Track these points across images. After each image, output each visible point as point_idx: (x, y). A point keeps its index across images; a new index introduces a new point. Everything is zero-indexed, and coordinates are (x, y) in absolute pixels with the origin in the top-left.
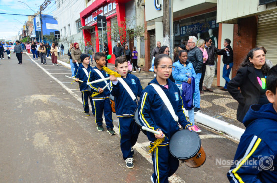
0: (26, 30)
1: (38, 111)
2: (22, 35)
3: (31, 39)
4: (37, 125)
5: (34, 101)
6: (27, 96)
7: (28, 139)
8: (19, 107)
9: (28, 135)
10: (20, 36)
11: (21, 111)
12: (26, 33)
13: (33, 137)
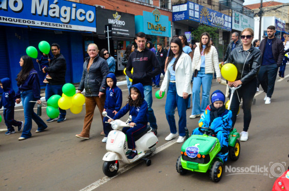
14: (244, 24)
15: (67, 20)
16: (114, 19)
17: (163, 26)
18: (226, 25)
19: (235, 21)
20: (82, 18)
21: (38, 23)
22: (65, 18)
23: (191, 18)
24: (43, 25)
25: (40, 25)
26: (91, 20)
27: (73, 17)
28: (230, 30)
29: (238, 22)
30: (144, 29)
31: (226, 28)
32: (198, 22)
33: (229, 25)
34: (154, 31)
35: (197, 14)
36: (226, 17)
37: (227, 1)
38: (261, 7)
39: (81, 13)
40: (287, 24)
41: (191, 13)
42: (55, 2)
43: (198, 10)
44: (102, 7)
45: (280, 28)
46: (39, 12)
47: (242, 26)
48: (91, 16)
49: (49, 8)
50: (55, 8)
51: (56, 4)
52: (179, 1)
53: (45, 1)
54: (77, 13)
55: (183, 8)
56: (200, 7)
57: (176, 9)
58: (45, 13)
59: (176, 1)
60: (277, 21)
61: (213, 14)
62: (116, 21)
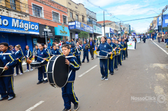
0: (152, 26)
1: (157, 73)
2: (149, 29)
3: (155, 31)
4: (156, 81)
5: (155, 67)
6: (151, 64)
7: (151, 88)
8: (147, 70)
9: (151, 86)
10: (148, 30)
11: (148, 72)
12: (152, 28)
13: (154, 87)
14: (98, 30)
15: (27, 29)
16: (46, 28)
17: (66, 31)
18: (91, 31)
19: (94, 29)
20: (33, 29)
21: (15, 31)
22: (26, 28)
23: (77, 29)
24: (17, 32)
25: (16, 32)
26: (37, 29)
28: (92, 33)
29: (96, 30)
30: (58, 33)
31: (91, 32)
32: (80, 30)
33: (92, 31)
35: (79, 26)
36: (91, 27)
37: (90, 20)
38: (104, 23)
39: (33, 26)
40: (115, 30)
41: (77, 26)
42: (22, 21)
43: (79, 24)
44: (40, 23)
45: (112, 32)
46: (15, 26)
47: (98, 31)
48: (37, 27)
49: (19, 24)
50: (22, 24)
51: (22, 22)
52: (71, 21)
53: (17, 21)
54: (31, 26)
55: (73, 24)
56: (80, 23)
57: (70, 24)
58: (18, 26)
59: (70, 21)
60: (110, 29)
61: (86, 26)
62: (47, 29)
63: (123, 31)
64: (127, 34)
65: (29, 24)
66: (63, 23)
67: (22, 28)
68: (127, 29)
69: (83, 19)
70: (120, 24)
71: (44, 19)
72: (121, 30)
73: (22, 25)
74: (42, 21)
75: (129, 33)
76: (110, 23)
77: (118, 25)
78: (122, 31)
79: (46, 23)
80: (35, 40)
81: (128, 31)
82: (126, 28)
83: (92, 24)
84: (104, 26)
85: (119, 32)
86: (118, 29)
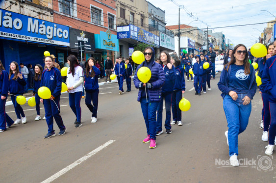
14: (168, 42)
15: (51, 37)
16: (81, 36)
17: (113, 43)
18: (155, 43)
19: (162, 40)
20: (60, 36)
22: (49, 35)
23: (132, 37)
24: (35, 40)
25: (33, 40)
26: (66, 37)
27: (55, 35)
28: (158, 47)
29: (164, 41)
30: (101, 45)
31: (155, 45)
32: (136, 40)
33: (157, 43)
34: (108, 46)
35: (136, 33)
36: (156, 36)
37: (154, 24)
38: (179, 30)
39: (60, 31)
40: (197, 43)
41: (132, 34)
42: (43, 22)
43: (136, 31)
44: (70, 27)
45: (192, 46)
46: (33, 31)
47: (167, 44)
48: (66, 34)
49: (39, 28)
50: (42, 27)
51: (44, 24)
52: (122, 23)
53: (36, 22)
54: (57, 32)
55: (126, 29)
56: (138, 28)
57: (120, 29)
58: (36, 31)
59: (120, 23)
60: (189, 41)
61: (147, 34)
62: (82, 38)
63: (212, 46)
64: (218, 50)
65: (54, 27)
66: (108, 28)
67: (43, 34)
68: (218, 42)
69: (142, 20)
70: (207, 31)
71: (77, 19)
72: (208, 44)
73: (43, 30)
74: (74, 23)
75: (221, 50)
76: (190, 30)
77: (203, 33)
78: (210, 46)
79: (80, 26)
80: (60, 56)
81: (220, 46)
82: (217, 39)
83: (157, 30)
84: (179, 35)
85: (205, 48)
86: (203, 42)
